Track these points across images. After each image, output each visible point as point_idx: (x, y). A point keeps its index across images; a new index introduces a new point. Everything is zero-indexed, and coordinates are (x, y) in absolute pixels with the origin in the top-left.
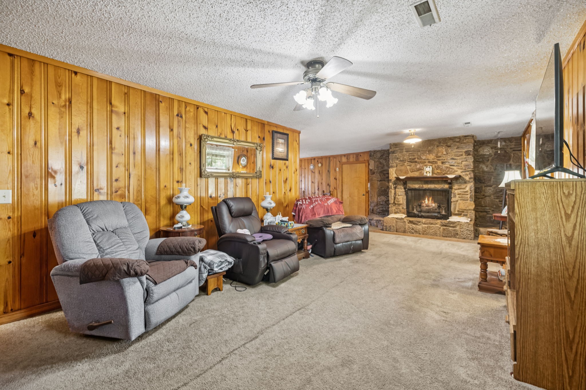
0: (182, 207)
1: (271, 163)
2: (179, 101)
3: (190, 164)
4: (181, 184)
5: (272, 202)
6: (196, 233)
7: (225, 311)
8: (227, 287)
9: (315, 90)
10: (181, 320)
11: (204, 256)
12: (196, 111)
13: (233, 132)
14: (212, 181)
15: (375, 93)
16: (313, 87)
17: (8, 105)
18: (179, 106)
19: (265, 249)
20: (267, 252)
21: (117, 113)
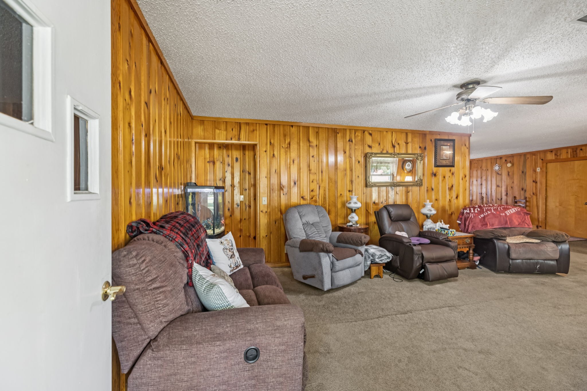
0: (352, 211)
1: (433, 171)
2: (350, 130)
3: (358, 177)
4: (352, 193)
5: (432, 209)
6: (362, 231)
7: (384, 291)
8: (386, 276)
9: (469, 109)
10: (352, 289)
11: (369, 249)
12: (362, 134)
13: (394, 146)
14: (375, 190)
15: (551, 97)
16: (467, 106)
17: (265, 151)
18: (350, 133)
19: (420, 251)
20: (422, 254)
21: (313, 147)
